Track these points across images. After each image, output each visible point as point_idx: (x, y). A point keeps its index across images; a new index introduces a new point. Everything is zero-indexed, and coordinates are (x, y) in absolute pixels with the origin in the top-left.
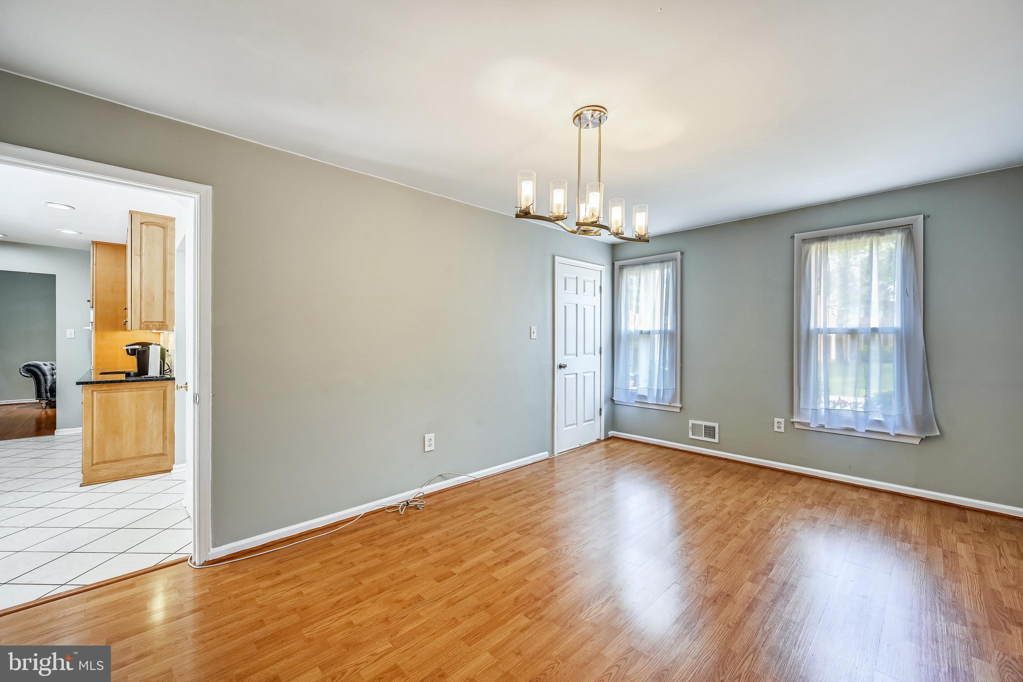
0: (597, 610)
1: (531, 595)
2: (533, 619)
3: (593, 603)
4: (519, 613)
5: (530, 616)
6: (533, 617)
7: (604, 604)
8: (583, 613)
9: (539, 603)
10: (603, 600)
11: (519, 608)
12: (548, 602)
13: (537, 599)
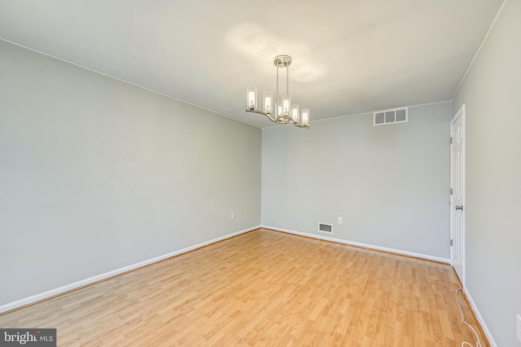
0: (275, 289)
1: (304, 292)
2: (298, 284)
3: (277, 292)
4: (305, 286)
5: (300, 285)
6: (299, 285)
7: (272, 291)
8: (280, 287)
9: (299, 289)
10: (273, 293)
11: (306, 287)
12: (296, 290)
13: (300, 290)
